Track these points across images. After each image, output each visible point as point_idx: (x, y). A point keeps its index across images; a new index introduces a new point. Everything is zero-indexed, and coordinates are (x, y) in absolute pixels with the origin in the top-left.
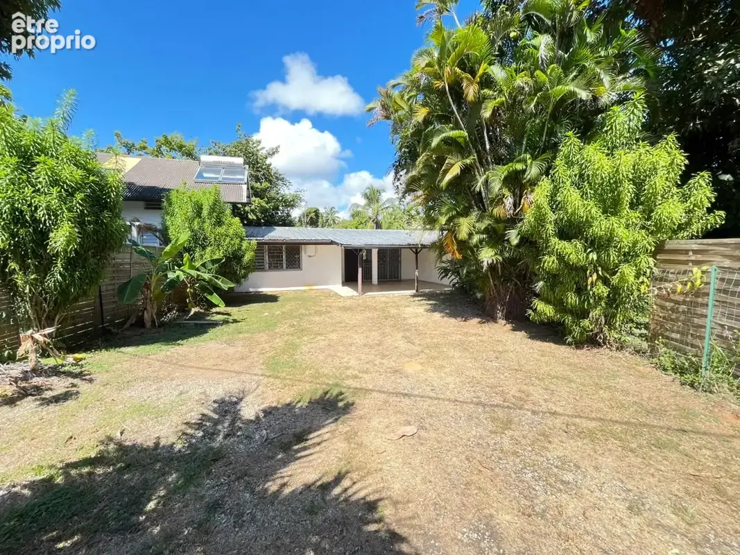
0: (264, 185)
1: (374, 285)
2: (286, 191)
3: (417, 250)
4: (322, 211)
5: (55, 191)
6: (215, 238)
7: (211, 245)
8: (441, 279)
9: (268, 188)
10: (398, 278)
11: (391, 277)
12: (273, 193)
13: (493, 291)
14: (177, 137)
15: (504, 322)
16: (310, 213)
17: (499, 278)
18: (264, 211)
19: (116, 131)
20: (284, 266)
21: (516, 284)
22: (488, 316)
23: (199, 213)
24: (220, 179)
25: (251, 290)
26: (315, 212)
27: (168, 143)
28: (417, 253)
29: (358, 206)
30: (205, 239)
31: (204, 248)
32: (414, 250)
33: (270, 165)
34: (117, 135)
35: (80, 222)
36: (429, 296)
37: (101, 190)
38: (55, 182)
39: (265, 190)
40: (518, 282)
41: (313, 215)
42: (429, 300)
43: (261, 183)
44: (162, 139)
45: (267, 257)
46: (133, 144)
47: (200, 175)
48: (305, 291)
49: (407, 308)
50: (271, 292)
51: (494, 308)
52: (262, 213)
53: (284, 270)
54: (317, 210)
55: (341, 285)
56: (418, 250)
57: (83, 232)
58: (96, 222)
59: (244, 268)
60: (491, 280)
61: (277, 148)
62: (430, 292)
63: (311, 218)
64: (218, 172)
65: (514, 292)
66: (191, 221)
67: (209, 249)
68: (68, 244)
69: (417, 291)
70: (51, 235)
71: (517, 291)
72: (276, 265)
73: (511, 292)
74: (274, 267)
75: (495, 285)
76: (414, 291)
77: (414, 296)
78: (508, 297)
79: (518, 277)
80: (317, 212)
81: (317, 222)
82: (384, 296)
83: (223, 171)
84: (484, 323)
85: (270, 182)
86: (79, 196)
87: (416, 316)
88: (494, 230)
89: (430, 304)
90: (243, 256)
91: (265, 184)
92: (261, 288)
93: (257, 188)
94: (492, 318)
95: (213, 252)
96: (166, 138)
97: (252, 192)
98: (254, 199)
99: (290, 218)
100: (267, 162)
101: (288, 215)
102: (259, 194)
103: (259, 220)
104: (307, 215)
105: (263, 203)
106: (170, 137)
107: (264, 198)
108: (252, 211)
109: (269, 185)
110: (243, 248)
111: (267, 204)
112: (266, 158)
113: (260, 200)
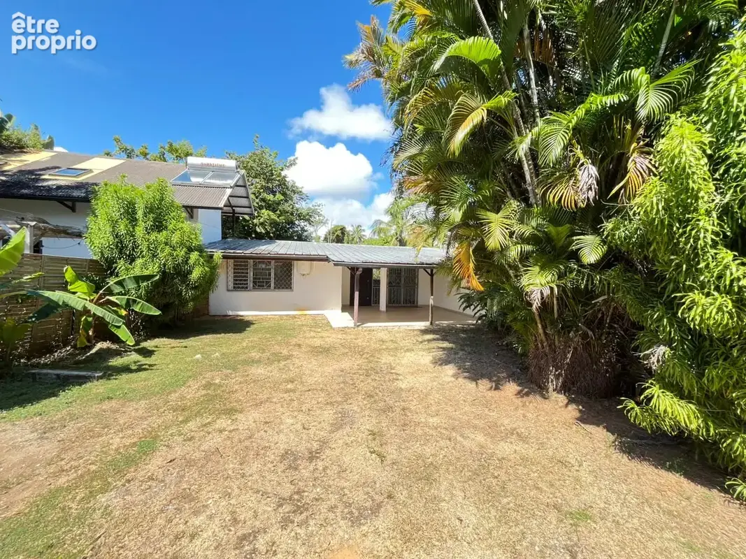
0: (277, 197)
1: (381, 311)
2: (302, 206)
3: (432, 271)
4: (349, 229)
6: (149, 247)
7: (143, 257)
8: (464, 309)
9: (282, 200)
10: (414, 303)
11: (406, 301)
12: (286, 207)
13: (542, 343)
15: (562, 399)
16: (336, 231)
17: (553, 323)
18: (274, 224)
19: (117, 137)
20: (272, 285)
21: (585, 336)
22: (533, 383)
23: (129, 214)
24: (202, 182)
25: (230, 313)
26: (341, 229)
27: (172, 150)
28: (432, 275)
29: (381, 222)
30: (135, 247)
31: (132, 259)
32: (429, 271)
33: (285, 177)
34: (117, 141)
36: (445, 334)
39: (278, 204)
40: (590, 333)
41: (339, 233)
42: (444, 339)
43: (275, 195)
44: (167, 147)
45: (252, 274)
46: (133, 150)
48: (294, 317)
49: (408, 354)
50: (252, 316)
51: (542, 371)
52: (272, 227)
53: (272, 291)
54: (344, 228)
55: (341, 311)
56: (434, 271)
59: (192, 288)
60: (540, 326)
61: (294, 161)
62: (448, 326)
63: (337, 235)
64: (205, 175)
65: (580, 348)
66: (115, 223)
67: (139, 261)
69: (431, 323)
71: (587, 346)
72: (261, 283)
73: (575, 349)
74: (259, 286)
75: (546, 334)
76: (428, 323)
77: (425, 332)
78: (569, 356)
79: (588, 324)
80: (343, 230)
81: (343, 239)
82: (386, 329)
83: (211, 174)
84: (527, 394)
85: (284, 194)
87: (418, 371)
88: (548, 238)
89: (444, 349)
90: (190, 272)
91: (279, 197)
92: (241, 311)
93: (269, 200)
94: (540, 387)
95: (144, 266)
96: (171, 145)
97: (263, 204)
98: (263, 211)
99: (305, 234)
100: (283, 173)
101: (303, 230)
102: (272, 207)
103: (268, 233)
104: (334, 233)
105: (273, 216)
106: (175, 145)
107: (276, 211)
108: (262, 224)
109: (282, 197)
110: (191, 262)
111: (278, 217)
112: (282, 170)
113: (271, 213)
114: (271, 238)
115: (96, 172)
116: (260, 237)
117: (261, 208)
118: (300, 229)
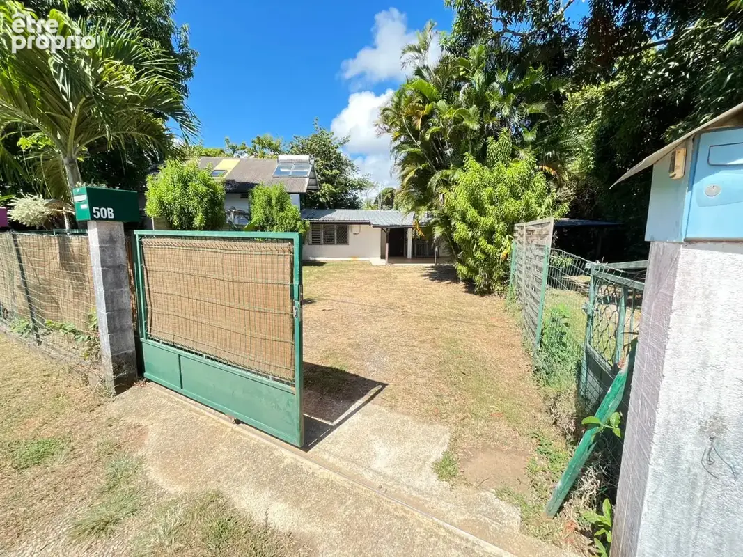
0: (334, 171)
1: (408, 259)
2: (354, 177)
5: (196, 198)
9: (337, 174)
12: (341, 180)
14: (267, 136)
16: (386, 193)
18: (332, 194)
19: (226, 137)
20: (336, 241)
23: (269, 203)
24: (290, 174)
26: (391, 192)
27: (260, 142)
30: (273, 220)
33: (339, 154)
34: (227, 140)
35: (206, 213)
37: (214, 196)
38: (196, 194)
39: (335, 177)
41: (389, 195)
43: (332, 170)
44: (256, 140)
45: (323, 234)
46: (237, 146)
47: (278, 171)
48: (349, 261)
52: (331, 197)
53: (335, 244)
54: (393, 190)
55: (379, 258)
57: (207, 218)
58: (212, 213)
61: (347, 138)
63: (387, 198)
64: (290, 168)
66: (264, 208)
68: (201, 224)
69: (436, 264)
70: (195, 219)
72: (329, 241)
74: (327, 241)
76: (434, 264)
81: (393, 203)
82: (405, 266)
83: (294, 166)
85: (340, 168)
86: (205, 200)
91: (336, 171)
92: (317, 257)
93: (328, 175)
97: (323, 178)
98: (324, 184)
99: (357, 200)
100: (338, 151)
101: (355, 198)
102: (330, 180)
103: (328, 202)
104: (384, 196)
105: (332, 188)
106: (262, 138)
107: (333, 183)
108: (323, 195)
109: (338, 172)
110: (298, 226)
111: (335, 189)
112: (337, 148)
113: (330, 186)
114: (330, 207)
115: (229, 171)
116: (322, 206)
117: (322, 182)
118: (352, 197)
